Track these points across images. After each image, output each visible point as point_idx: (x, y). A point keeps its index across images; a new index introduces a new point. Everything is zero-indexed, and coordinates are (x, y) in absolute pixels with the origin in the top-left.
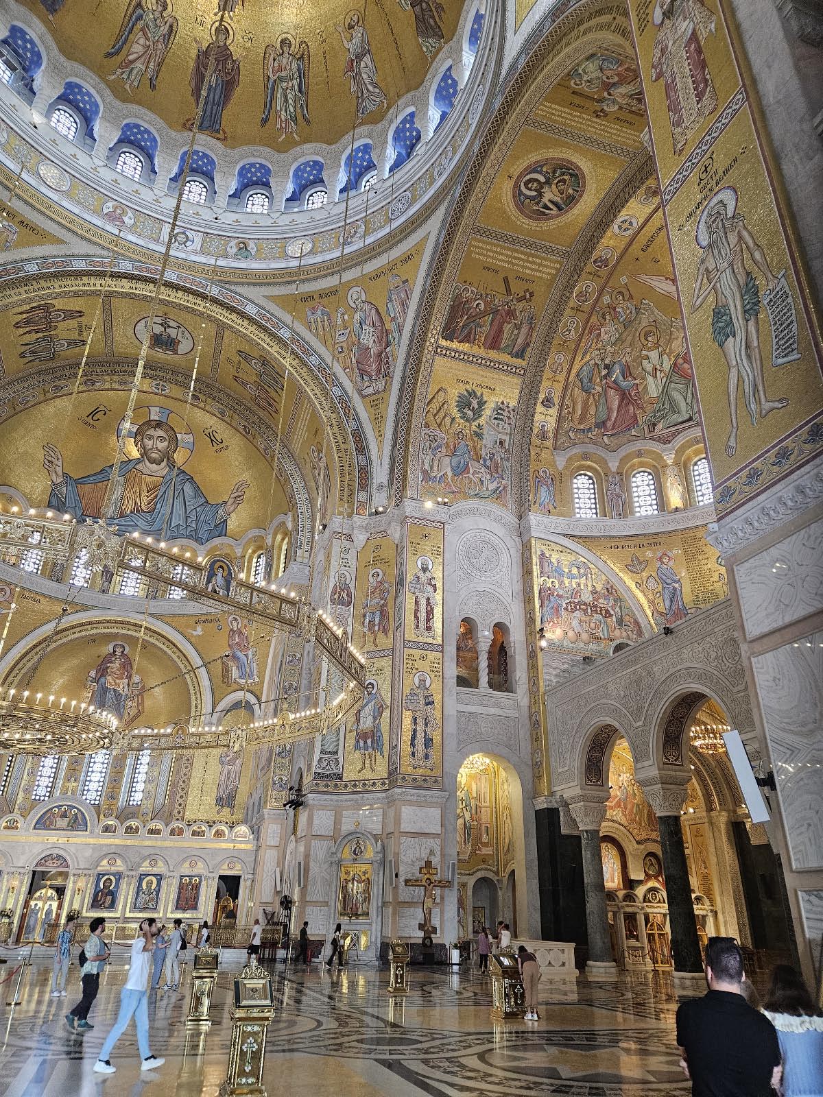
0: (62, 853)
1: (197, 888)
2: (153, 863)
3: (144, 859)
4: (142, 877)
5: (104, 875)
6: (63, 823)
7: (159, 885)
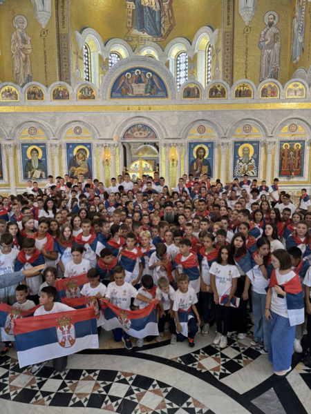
0: (146, 122)
1: (300, 153)
2: (247, 129)
3: (236, 125)
4: (237, 144)
5: (196, 144)
6: (140, 89)
7: (257, 151)
